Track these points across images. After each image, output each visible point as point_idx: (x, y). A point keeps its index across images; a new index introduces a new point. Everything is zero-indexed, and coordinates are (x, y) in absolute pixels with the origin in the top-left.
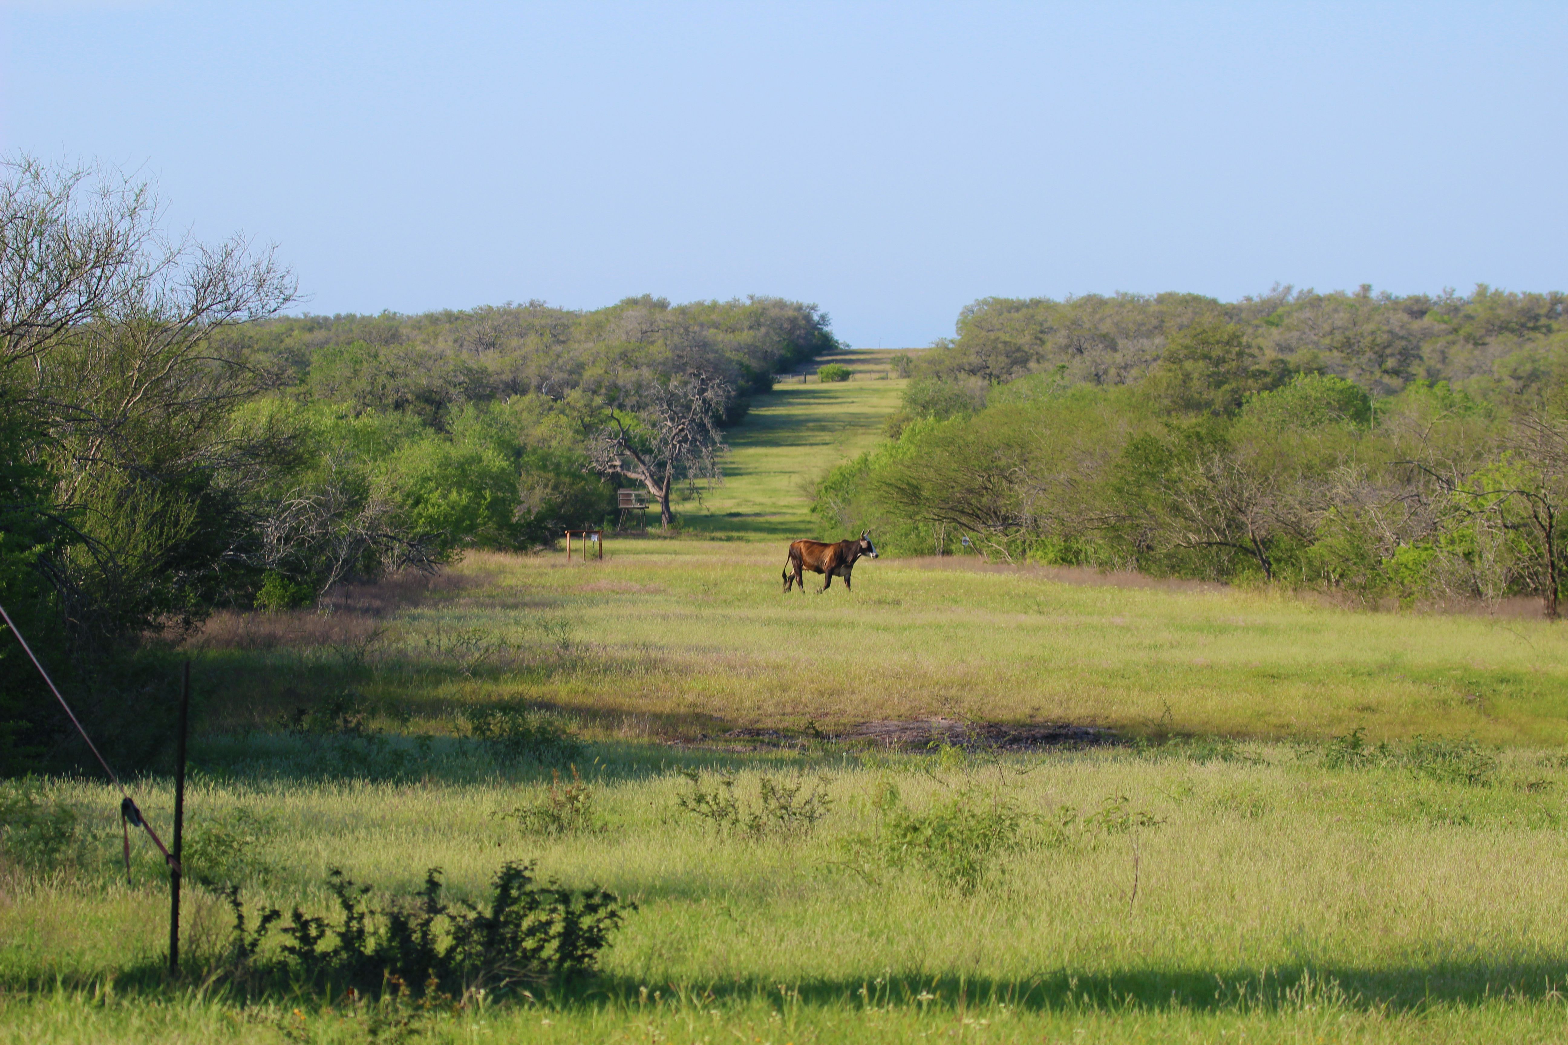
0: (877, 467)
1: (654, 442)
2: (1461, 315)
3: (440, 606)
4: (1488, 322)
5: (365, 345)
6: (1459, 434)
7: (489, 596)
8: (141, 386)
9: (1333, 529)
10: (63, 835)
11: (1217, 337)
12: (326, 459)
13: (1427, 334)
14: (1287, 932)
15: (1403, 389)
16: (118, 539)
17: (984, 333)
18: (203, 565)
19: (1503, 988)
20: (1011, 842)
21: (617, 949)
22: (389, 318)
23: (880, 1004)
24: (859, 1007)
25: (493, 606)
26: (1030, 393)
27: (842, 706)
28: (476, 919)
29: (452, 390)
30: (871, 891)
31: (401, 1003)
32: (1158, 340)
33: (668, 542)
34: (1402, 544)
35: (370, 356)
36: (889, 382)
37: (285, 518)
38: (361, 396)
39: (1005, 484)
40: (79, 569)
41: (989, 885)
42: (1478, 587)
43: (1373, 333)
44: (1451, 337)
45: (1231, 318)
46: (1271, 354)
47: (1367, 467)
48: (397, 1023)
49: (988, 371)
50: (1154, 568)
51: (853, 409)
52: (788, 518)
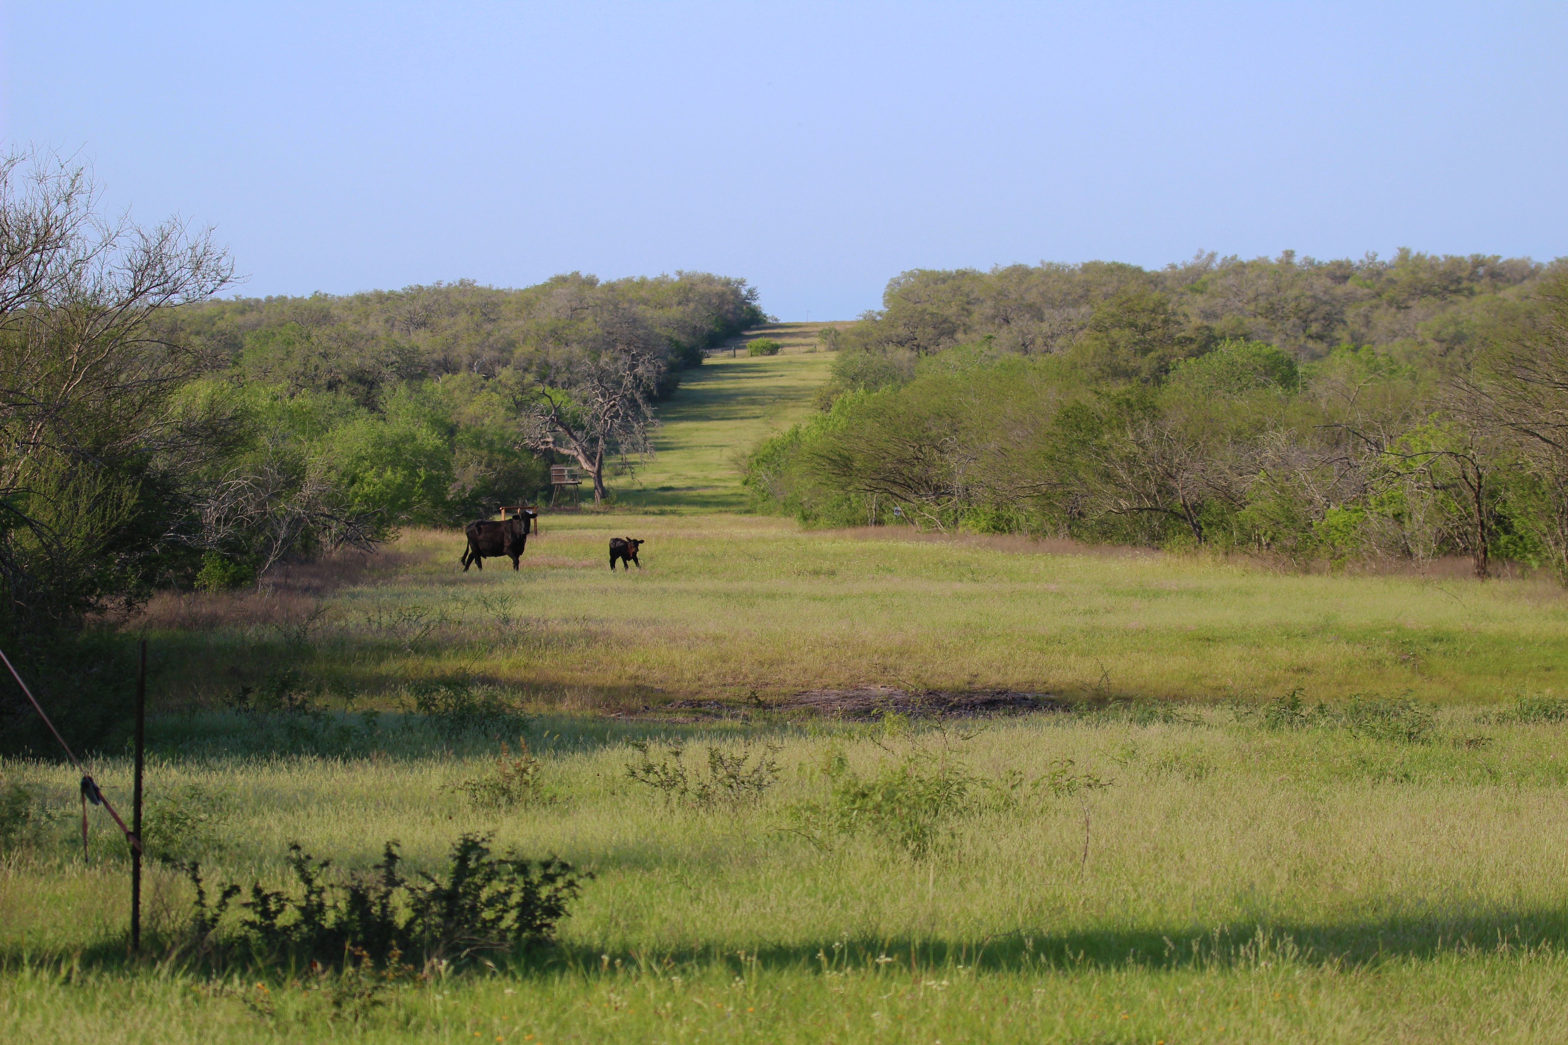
0: (808, 440)
1: (585, 418)
2: (1384, 279)
3: (379, 584)
4: (1410, 286)
5: (297, 326)
6: (1386, 396)
7: (427, 573)
8: (81, 369)
9: (1263, 493)
10: (18, 815)
11: (1143, 305)
12: (263, 440)
13: (1351, 299)
14: (1238, 891)
15: (1328, 353)
16: (62, 522)
17: (911, 305)
18: (144, 547)
19: (1454, 940)
20: (960, 806)
21: (574, 918)
22: (319, 298)
23: (838, 968)
24: (818, 971)
25: (432, 583)
26: (958, 364)
27: (781, 676)
28: (434, 891)
29: (384, 370)
30: (822, 857)
31: (363, 975)
32: (1084, 310)
33: (601, 517)
34: (1332, 507)
35: (303, 338)
36: (818, 354)
37: (224, 498)
38: (294, 377)
39: (936, 454)
40: (25, 553)
41: (939, 849)
42: (1408, 548)
43: (1296, 298)
44: (1374, 302)
45: (1156, 286)
46: (1196, 321)
47: (1295, 430)
48: (362, 994)
49: (916, 342)
50: (1085, 535)
51: (782, 382)
52: (720, 491)
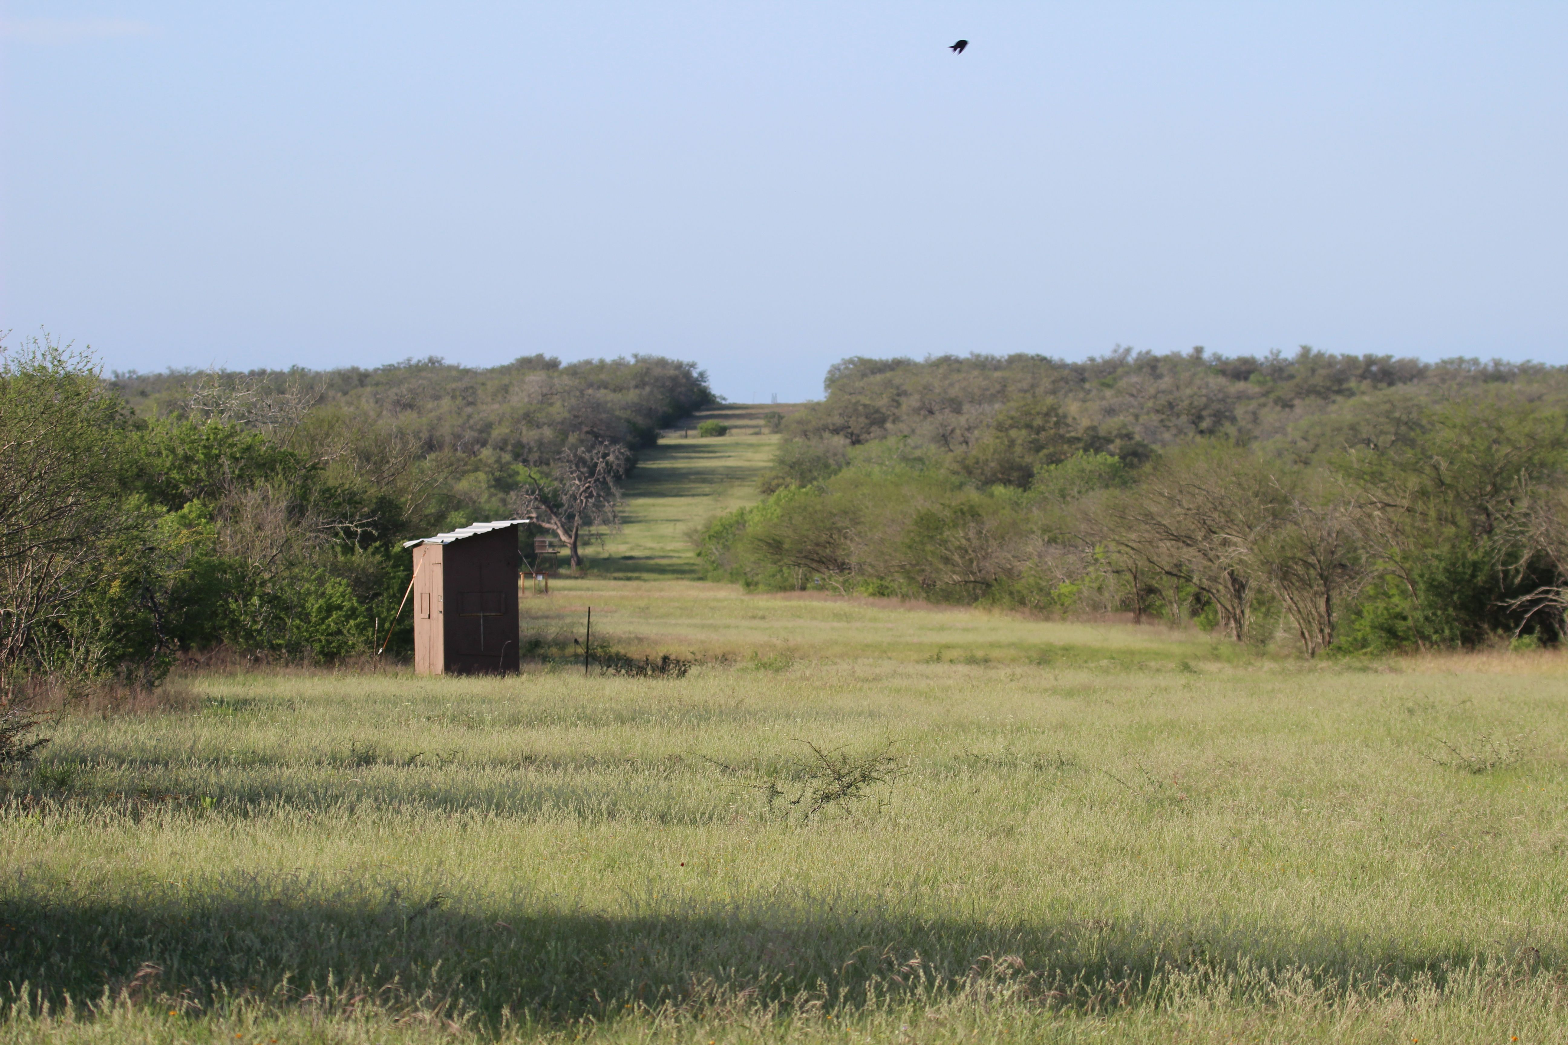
0: (751, 522)
1: (564, 498)
2: (1281, 375)
4: (1304, 383)
11: (1038, 409)
13: (1242, 398)
17: (847, 397)
32: (996, 406)
33: (579, 581)
36: (763, 437)
39: (841, 540)
43: (1191, 397)
44: (1263, 400)
46: (1083, 423)
49: (849, 431)
50: (932, 598)
51: (730, 463)
52: (675, 561)
